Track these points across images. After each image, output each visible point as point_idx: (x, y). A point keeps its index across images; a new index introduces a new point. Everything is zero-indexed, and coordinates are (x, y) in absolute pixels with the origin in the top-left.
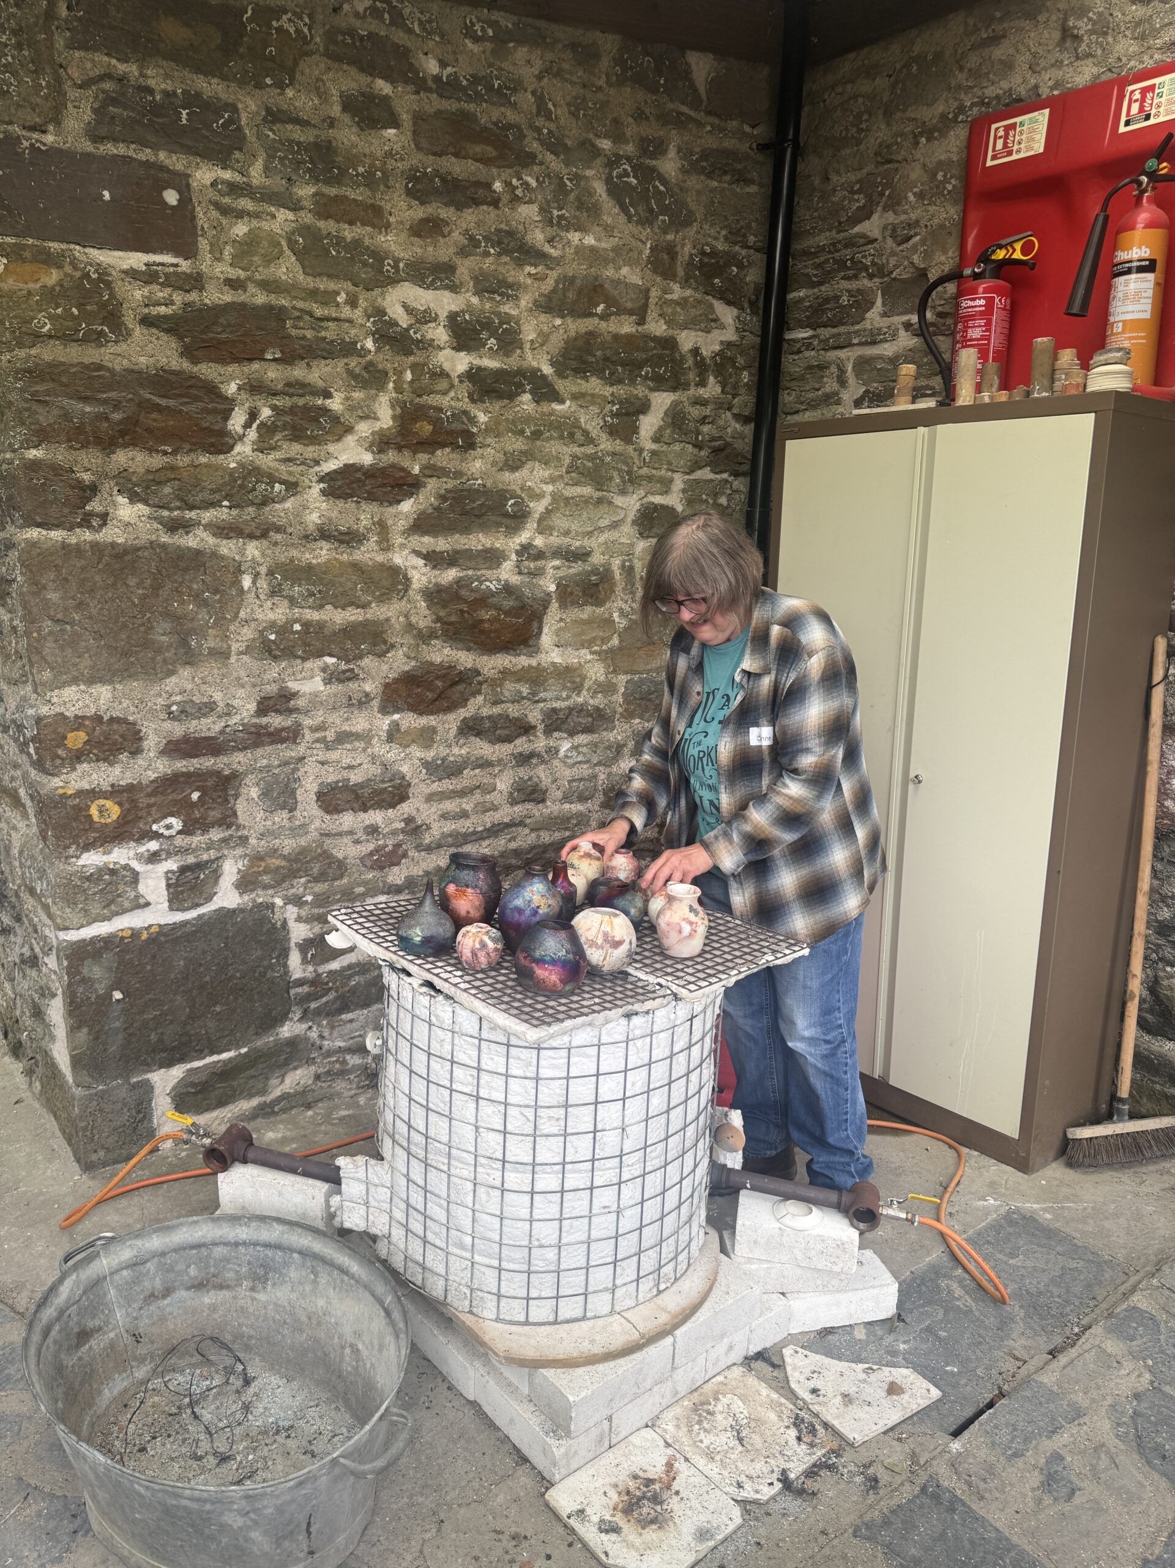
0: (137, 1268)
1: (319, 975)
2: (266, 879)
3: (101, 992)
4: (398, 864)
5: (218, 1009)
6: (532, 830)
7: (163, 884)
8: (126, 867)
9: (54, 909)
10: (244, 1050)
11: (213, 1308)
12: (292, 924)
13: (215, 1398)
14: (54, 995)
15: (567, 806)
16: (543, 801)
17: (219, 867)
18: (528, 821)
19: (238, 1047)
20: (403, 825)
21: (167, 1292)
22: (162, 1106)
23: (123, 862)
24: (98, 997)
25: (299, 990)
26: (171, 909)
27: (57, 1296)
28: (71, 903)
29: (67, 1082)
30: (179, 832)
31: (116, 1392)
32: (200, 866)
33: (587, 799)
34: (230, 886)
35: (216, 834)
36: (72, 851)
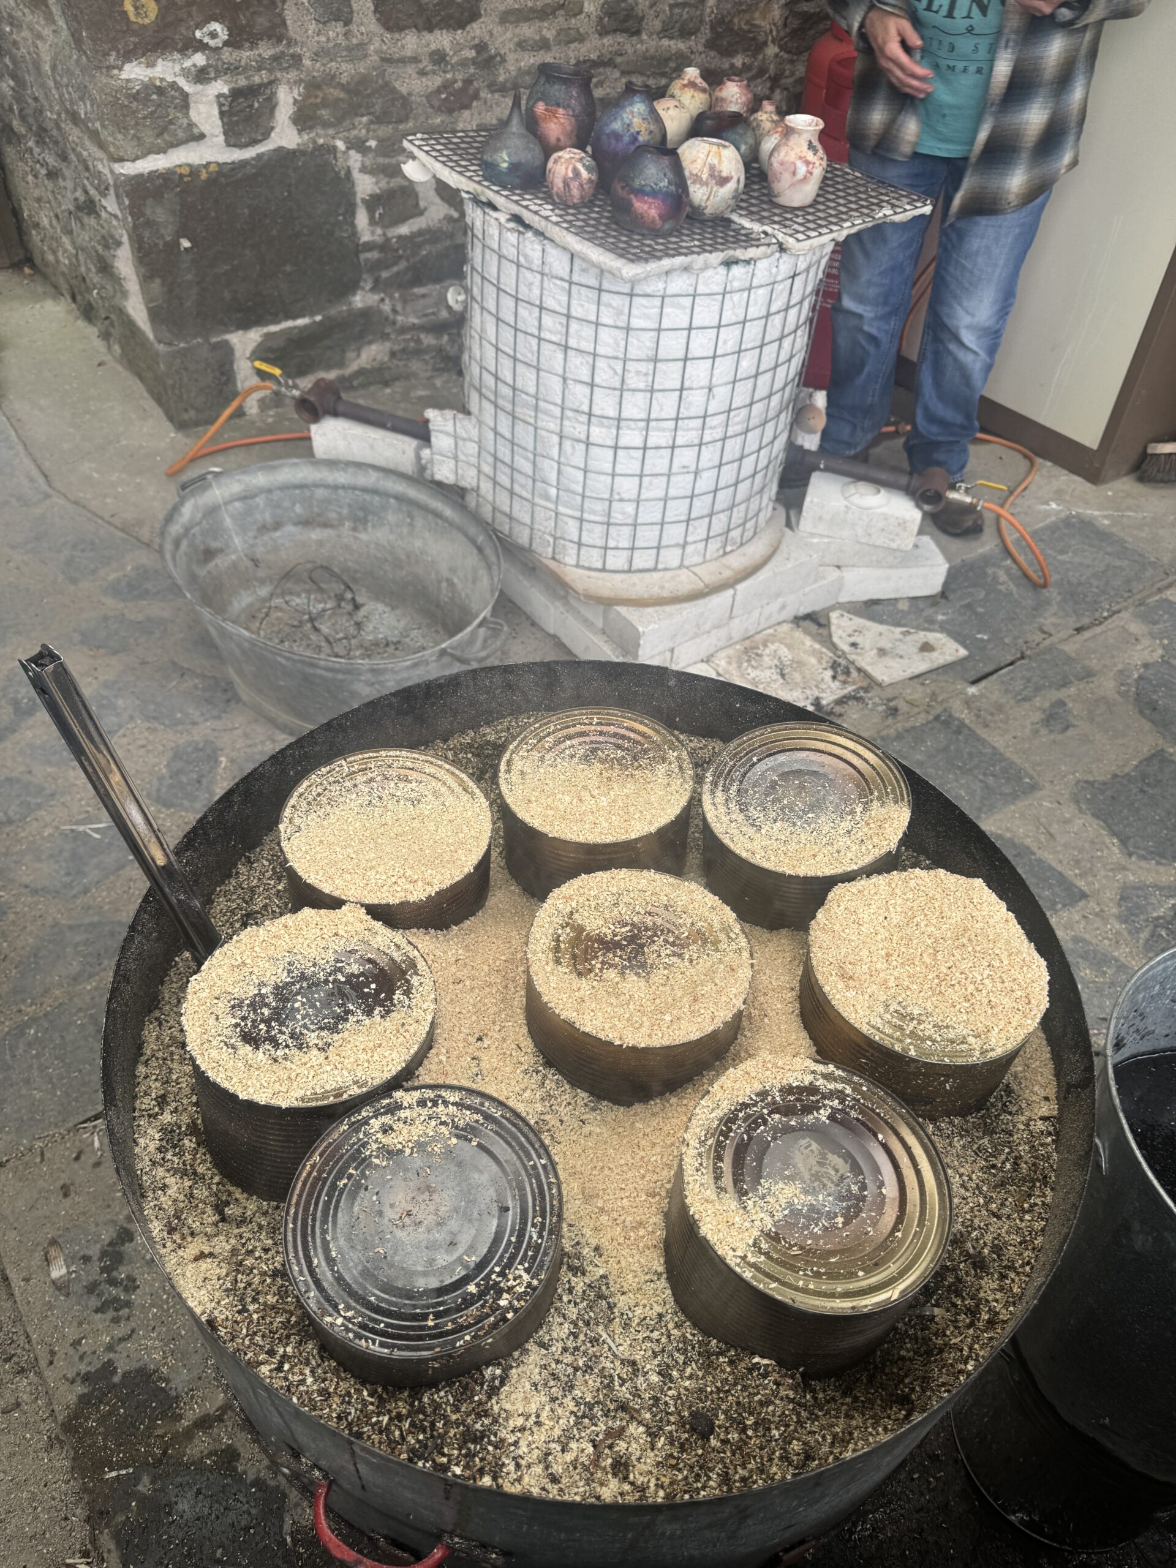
0: (250, 502)
1: (388, 240)
2: (324, 113)
3: (168, 239)
4: (468, 107)
5: (288, 268)
6: (624, 73)
7: (216, 112)
8: (174, 85)
9: (104, 134)
10: (318, 318)
11: (320, 543)
12: (356, 175)
13: (330, 617)
14: (119, 244)
15: (665, 42)
16: (637, 33)
17: (274, 94)
18: (619, 60)
19: (312, 314)
20: (473, 53)
21: (277, 526)
22: (244, 371)
23: (170, 79)
24: (166, 244)
25: (369, 255)
26: (228, 144)
27: (180, 515)
28: (122, 128)
29: (148, 339)
30: (226, 44)
31: (244, 604)
32: (250, 92)
33: (691, 34)
34: (287, 122)
35: (266, 50)
36: (112, 59)
